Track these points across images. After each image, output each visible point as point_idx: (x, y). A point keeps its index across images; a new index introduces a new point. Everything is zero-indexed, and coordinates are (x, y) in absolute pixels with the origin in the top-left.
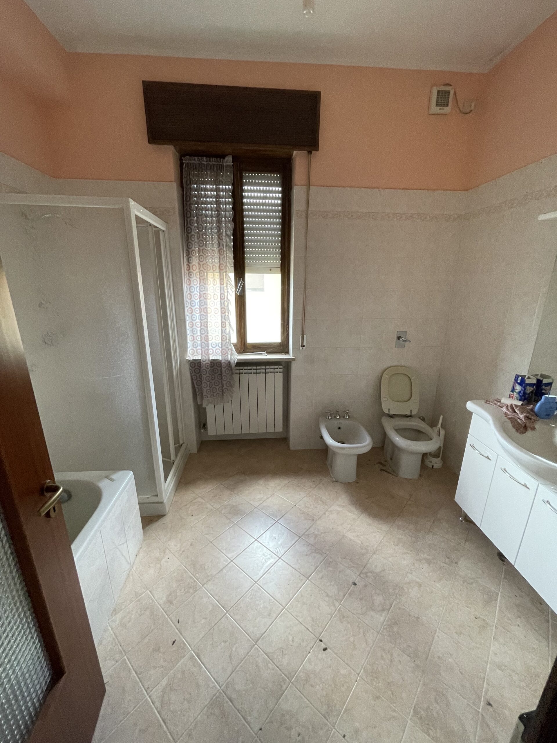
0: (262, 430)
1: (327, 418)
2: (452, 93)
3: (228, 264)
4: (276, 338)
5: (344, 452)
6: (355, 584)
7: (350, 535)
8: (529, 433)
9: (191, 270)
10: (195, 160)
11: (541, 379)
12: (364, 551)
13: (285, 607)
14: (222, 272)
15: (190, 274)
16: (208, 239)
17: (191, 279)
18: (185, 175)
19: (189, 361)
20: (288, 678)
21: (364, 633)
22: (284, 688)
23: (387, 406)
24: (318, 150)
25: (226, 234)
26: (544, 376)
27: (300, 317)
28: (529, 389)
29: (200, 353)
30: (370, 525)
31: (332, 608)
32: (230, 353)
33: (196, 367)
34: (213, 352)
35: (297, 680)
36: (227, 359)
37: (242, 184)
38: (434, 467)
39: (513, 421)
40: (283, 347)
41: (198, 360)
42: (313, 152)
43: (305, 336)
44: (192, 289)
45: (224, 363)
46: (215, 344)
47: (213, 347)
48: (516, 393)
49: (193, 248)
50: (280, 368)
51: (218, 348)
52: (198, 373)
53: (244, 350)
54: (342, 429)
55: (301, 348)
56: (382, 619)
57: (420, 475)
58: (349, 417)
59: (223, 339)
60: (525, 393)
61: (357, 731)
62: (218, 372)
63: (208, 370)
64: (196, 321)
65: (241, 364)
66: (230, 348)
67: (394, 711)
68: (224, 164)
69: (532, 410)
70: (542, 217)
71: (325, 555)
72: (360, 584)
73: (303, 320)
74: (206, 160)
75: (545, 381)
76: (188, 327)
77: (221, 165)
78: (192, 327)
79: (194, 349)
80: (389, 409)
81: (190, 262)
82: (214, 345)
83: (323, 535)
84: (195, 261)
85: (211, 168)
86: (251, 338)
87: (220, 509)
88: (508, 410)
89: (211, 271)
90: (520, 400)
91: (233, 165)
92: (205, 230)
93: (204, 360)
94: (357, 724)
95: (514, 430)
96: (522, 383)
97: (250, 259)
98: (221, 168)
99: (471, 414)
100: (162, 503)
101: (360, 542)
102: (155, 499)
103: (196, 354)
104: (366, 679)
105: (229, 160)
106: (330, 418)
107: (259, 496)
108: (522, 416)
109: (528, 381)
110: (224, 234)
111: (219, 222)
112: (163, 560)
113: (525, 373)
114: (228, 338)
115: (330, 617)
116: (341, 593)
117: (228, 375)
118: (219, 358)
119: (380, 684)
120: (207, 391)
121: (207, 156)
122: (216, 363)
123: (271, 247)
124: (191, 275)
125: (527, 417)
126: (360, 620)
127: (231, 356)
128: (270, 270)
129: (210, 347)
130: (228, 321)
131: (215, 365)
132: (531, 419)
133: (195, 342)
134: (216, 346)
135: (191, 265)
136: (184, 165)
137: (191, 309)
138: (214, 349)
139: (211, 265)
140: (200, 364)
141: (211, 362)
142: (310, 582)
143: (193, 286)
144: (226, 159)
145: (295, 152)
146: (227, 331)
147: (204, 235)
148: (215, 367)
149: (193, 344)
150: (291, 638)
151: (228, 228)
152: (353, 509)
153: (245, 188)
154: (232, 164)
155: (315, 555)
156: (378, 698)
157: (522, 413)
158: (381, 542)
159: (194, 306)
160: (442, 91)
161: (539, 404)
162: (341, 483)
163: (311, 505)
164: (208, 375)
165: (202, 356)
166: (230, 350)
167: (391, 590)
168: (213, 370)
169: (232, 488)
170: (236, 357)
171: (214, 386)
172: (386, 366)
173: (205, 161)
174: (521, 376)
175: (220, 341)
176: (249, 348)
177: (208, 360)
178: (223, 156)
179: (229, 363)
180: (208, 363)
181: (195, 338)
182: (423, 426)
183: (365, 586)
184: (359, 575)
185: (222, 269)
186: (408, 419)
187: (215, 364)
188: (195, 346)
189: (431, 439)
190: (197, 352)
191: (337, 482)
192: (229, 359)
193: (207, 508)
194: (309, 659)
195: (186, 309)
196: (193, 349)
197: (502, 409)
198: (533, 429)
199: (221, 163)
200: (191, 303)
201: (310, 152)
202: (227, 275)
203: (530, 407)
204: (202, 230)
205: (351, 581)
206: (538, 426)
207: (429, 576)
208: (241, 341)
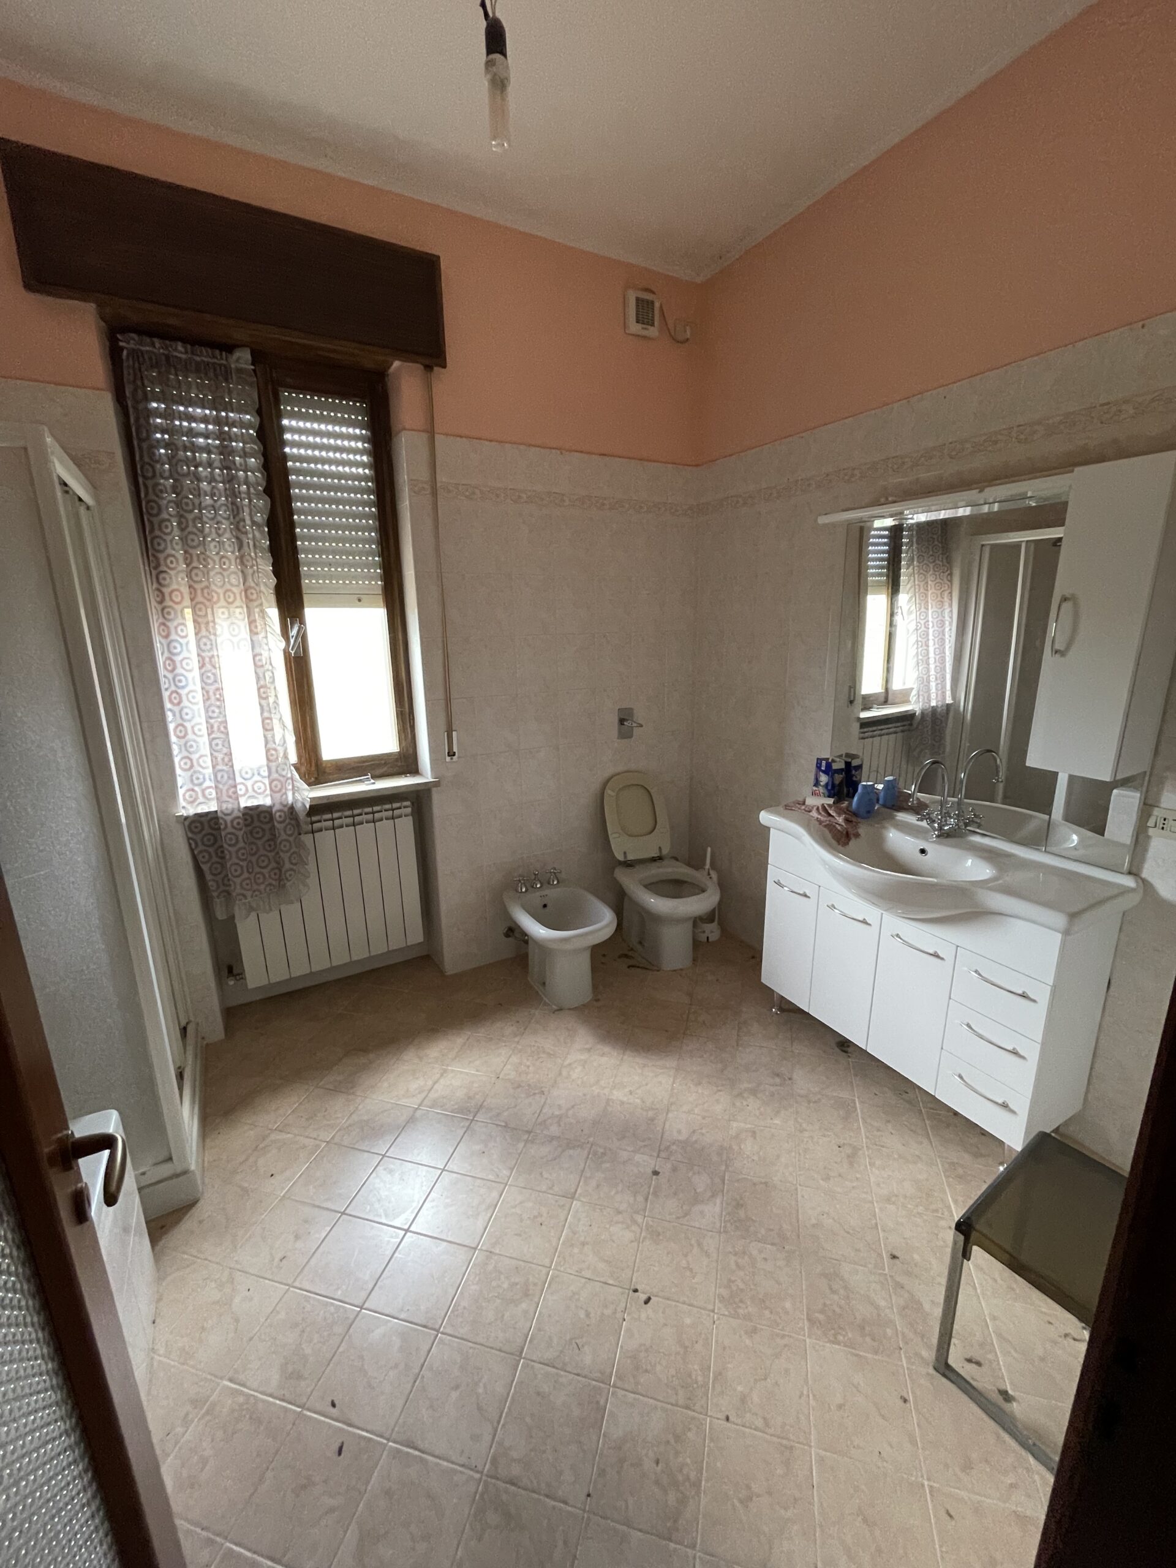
0: (379, 948)
1: (517, 891)
2: (657, 305)
3: (263, 588)
4: (387, 743)
5: (568, 947)
6: (656, 1173)
7: (618, 1095)
8: (853, 843)
9: (168, 603)
10: (153, 345)
11: (850, 760)
12: (651, 1114)
13: (550, 1267)
14: (251, 605)
15: (164, 612)
16: (207, 530)
17: (169, 624)
18: (128, 376)
19: (186, 818)
20: (603, 1382)
21: (699, 1244)
22: (602, 1402)
23: (621, 846)
24: (444, 367)
25: (254, 523)
26: (854, 757)
27: (440, 694)
28: (838, 778)
29: (214, 794)
30: (645, 1066)
31: (634, 1228)
32: (290, 787)
33: (207, 830)
34: (247, 790)
35: (619, 1377)
36: (285, 803)
37: (280, 416)
38: (710, 940)
39: (831, 827)
40: (406, 762)
41: (208, 814)
42: (435, 368)
43: (454, 733)
44: (175, 648)
45: (280, 811)
46: (250, 772)
47: (245, 779)
48: (823, 786)
49: (169, 551)
50: (405, 807)
51: (259, 778)
52: (213, 845)
53: (316, 778)
54: (549, 905)
55: (448, 759)
56: (717, 1209)
57: (695, 960)
58: (558, 882)
59: (271, 758)
60: (833, 786)
61: (743, 1399)
62: (263, 836)
63: (240, 834)
64: (193, 723)
65: (319, 808)
66: (289, 775)
67: (783, 1336)
68: (233, 366)
69: (848, 809)
70: (823, 520)
71: (589, 1145)
72: (665, 1168)
73: (448, 701)
74: (183, 350)
75: (855, 763)
76: (173, 738)
77: (225, 366)
78: (184, 737)
79: (196, 788)
80: (625, 853)
81: (162, 582)
82: (247, 773)
83: (570, 1112)
84: (178, 581)
85: (200, 369)
86: (331, 750)
87: (336, 1140)
88: (820, 814)
89: (222, 603)
90: (829, 797)
91: (254, 370)
92: (200, 511)
93: (228, 812)
94: (740, 1388)
95: (834, 842)
96: (828, 770)
97: (310, 576)
98: (226, 374)
99: (767, 829)
100: (185, 1172)
101: (638, 1101)
102: (166, 1170)
103: (201, 799)
104: (726, 1313)
105: (242, 358)
106: (524, 890)
107: (414, 1086)
108: (840, 820)
109: (835, 766)
110: (248, 522)
111: (233, 494)
112: (237, 1300)
113: (826, 754)
114: (281, 755)
115: (635, 1244)
116: (640, 1198)
117: (291, 839)
118: (267, 801)
119: (750, 1309)
120: (244, 883)
121: (184, 341)
122: (259, 815)
123: (355, 552)
124: (169, 613)
125: (847, 820)
126: (685, 1227)
127: (294, 794)
128: (360, 600)
129: (239, 780)
130: (278, 716)
131: (255, 819)
132: (851, 821)
133: (195, 772)
134: (253, 775)
135: (166, 591)
136: (125, 353)
137: (177, 693)
138: (249, 784)
139: (221, 591)
140: (217, 823)
141: (244, 815)
142: (579, 1203)
143: (176, 641)
144: (237, 354)
145: (396, 364)
146: (278, 738)
147: (197, 522)
148: (256, 823)
149: (192, 776)
150: (582, 1315)
151: (257, 509)
152: (607, 1049)
153: (285, 422)
154: (253, 367)
155: (571, 1152)
156: (755, 1330)
157: (839, 815)
158: (673, 1089)
159: (183, 687)
160: (643, 300)
161: (856, 799)
162: (570, 1009)
163: (528, 1067)
164: (241, 844)
165: (219, 805)
166: (290, 781)
167: (715, 1158)
168: (251, 833)
169: (347, 1087)
170: (306, 793)
171: (257, 870)
172: (607, 775)
173: (179, 350)
174: (824, 759)
175: (264, 762)
176: (327, 770)
177: (239, 810)
178: (229, 348)
179: (292, 808)
180: (238, 817)
181: (195, 763)
182: (681, 870)
183: (675, 1169)
184: (658, 1156)
185: (250, 599)
186: (657, 864)
187: (256, 817)
188: (196, 782)
189: (703, 891)
190: (204, 795)
191: (561, 1009)
192: (290, 802)
193: (304, 1147)
194: (628, 1330)
195: (166, 695)
196: (193, 790)
197: (811, 814)
198: (857, 835)
199: (224, 362)
200: (174, 679)
201: (429, 368)
202: (262, 612)
203: (845, 804)
204: (191, 511)
205: (649, 1171)
206: (863, 830)
207: (761, 1114)
208: (310, 758)
